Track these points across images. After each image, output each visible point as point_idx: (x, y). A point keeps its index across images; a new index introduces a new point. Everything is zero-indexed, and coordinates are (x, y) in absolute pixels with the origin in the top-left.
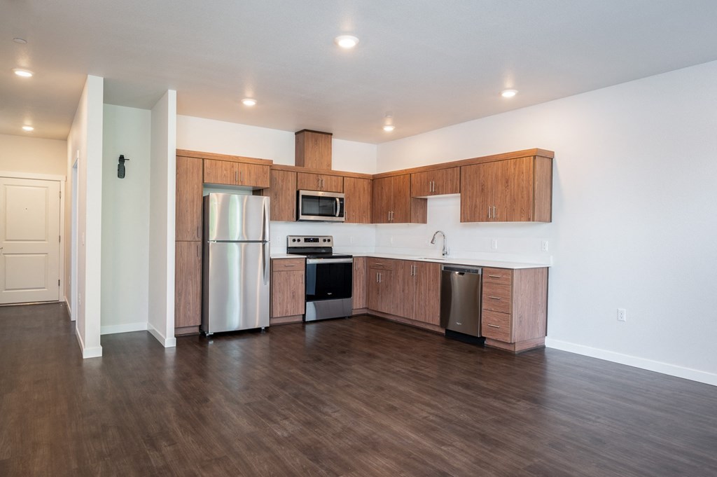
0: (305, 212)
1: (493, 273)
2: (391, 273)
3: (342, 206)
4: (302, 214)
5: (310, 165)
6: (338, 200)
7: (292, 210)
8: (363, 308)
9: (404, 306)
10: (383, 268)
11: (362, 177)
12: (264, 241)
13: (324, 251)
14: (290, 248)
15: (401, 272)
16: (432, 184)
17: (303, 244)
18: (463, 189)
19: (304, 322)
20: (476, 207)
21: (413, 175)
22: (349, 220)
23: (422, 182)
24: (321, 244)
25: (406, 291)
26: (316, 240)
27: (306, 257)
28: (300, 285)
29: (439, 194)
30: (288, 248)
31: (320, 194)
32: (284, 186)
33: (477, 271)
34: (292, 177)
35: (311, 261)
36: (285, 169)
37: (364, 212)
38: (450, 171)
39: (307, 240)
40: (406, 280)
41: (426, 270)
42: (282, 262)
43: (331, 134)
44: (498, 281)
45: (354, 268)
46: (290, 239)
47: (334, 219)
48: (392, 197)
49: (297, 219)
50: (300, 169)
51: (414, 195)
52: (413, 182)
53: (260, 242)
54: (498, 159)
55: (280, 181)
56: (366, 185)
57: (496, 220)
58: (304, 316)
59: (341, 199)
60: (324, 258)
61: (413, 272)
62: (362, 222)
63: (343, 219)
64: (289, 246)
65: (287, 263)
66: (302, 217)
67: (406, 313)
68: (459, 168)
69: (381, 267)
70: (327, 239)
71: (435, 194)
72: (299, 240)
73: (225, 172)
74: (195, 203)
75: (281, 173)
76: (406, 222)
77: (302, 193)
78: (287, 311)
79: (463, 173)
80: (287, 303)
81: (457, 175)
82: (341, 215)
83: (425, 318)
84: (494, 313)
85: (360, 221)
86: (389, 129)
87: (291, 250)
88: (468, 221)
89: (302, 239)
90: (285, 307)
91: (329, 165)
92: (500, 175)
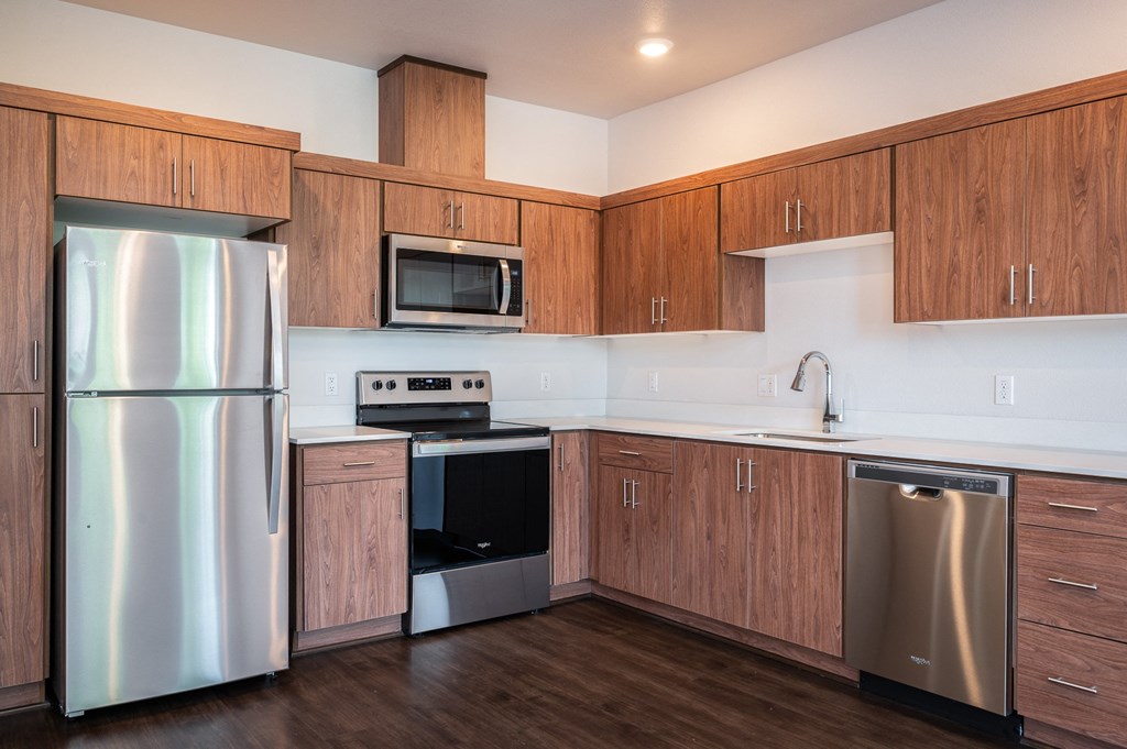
0: (407, 300)
1: (1063, 494)
2: (666, 481)
3: (517, 282)
4: (399, 307)
5: (420, 165)
6: (505, 266)
7: (368, 296)
8: (581, 581)
9: (711, 585)
10: (643, 465)
11: (573, 203)
12: (267, 391)
13: (466, 414)
14: (365, 407)
15: (700, 479)
16: (793, 210)
17: (402, 395)
18: (903, 216)
19: (408, 636)
20: (954, 268)
21: (727, 188)
22: (536, 327)
23: (759, 204)
24: (457, 394)
25: (721, 540)
26: (443, 384)
27: (409, 435)
28: (393, 523)
29: (816, 238)
30: (359, 408)
31: (455, 247)
32: (343, 221)
33: (992, 487)
34: (366, 195)
35: (426, 449)
36: (346, 171)
37: (579, 303)
38: (853, 164)
39: (415, 384)
40: (719, 506)
41: (789, 475)
42: (334, 454)
43: (484, 76)
44: (1085, 524)
45: (555, 464)
46: (366, 382)
47: (495, 321)
48: (661, 259)
49: (385, 320)
50: (391, 171)
51: (729, 248)
52: (726, 209)
53: (257, 391)
54: (1042, 106)
55: (329, 206)
56: (580, 227)
57: (1040, 309)
58: (406, 618)
59: (515, 265)
60: (466, 437)
61: (744, 479)
62: (574, 332)
63: (519, 322)
64: (364, 402)
65: (349, 456)
66: (397, 316)
67: (719, 608)
68: (886, 153)
69: (637, 463)
70: (474, 379)
71: (801, 240)
72: (392, 385)
73: (134, 162)
74: (23, 262)
75: (333, 180)
76: (707, 326)
77: (397, 242)
78: (350, 609)
79: (902, 168)
80: (352, 583)
81: (880, 173)
82: (515, 310)
83: (789, 628)
84: (1070, 637)
85: (568, 328)
86: (654, 50)
87: (368, 416)
88: (925, 317)
89: (402, 382)
90: (344, 595)
91: (479, 165)
92: (1049, 156)
